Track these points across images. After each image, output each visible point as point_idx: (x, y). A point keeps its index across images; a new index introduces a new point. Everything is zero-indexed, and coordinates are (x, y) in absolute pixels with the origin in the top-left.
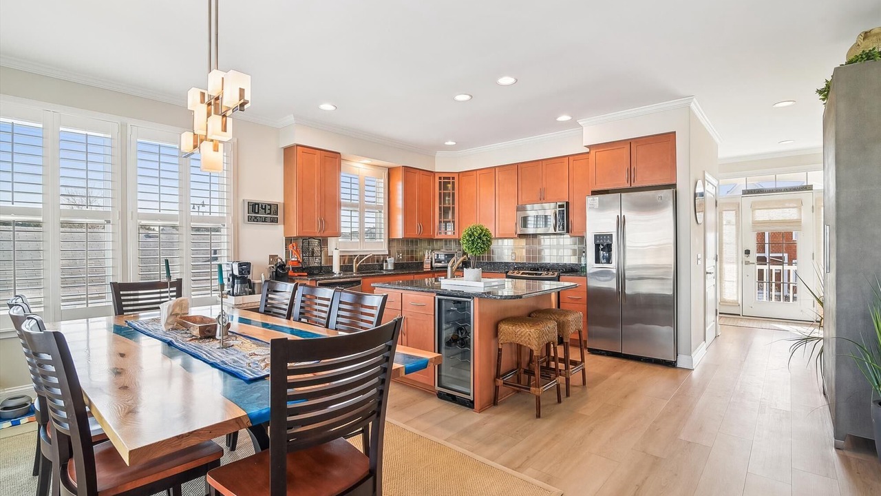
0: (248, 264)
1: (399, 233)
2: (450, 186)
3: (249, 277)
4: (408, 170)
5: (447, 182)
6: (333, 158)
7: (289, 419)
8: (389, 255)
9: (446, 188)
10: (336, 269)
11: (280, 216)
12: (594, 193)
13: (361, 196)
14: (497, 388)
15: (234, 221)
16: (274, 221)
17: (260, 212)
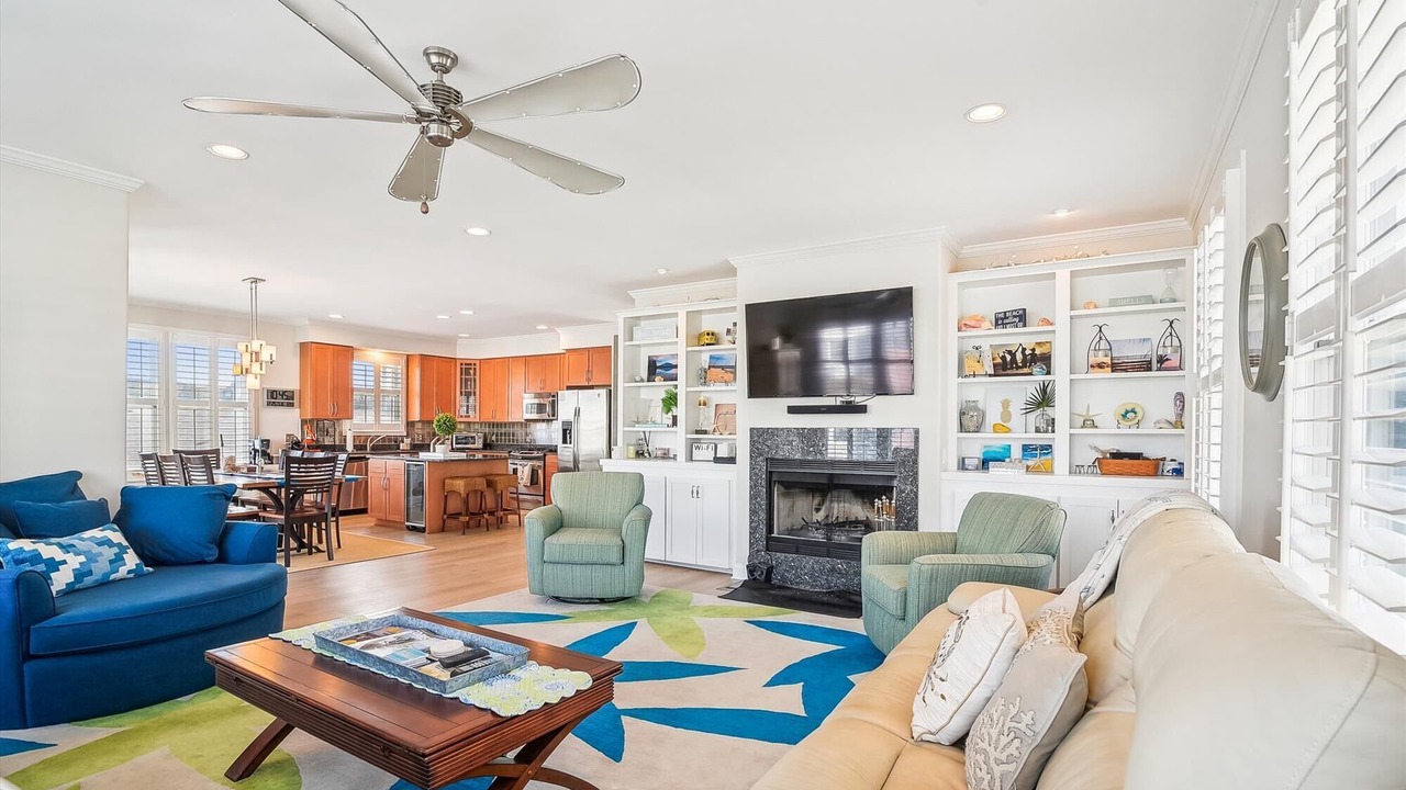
0: (268, 441)
1: (416, 416)
2: (472, 371)
3: (269, 451)
4: (423, 357)
5: (468, 368)
6: (347, 352)
7: (306, 525)
8: (407, 436)
9: (468, 373)
10: (350, 448)
11: (296, 401)
12: (569, 388)
13: (377, 382)
14: (444, 521)
15: (254, 406)
16: (292, 405)
17: (279, 398)
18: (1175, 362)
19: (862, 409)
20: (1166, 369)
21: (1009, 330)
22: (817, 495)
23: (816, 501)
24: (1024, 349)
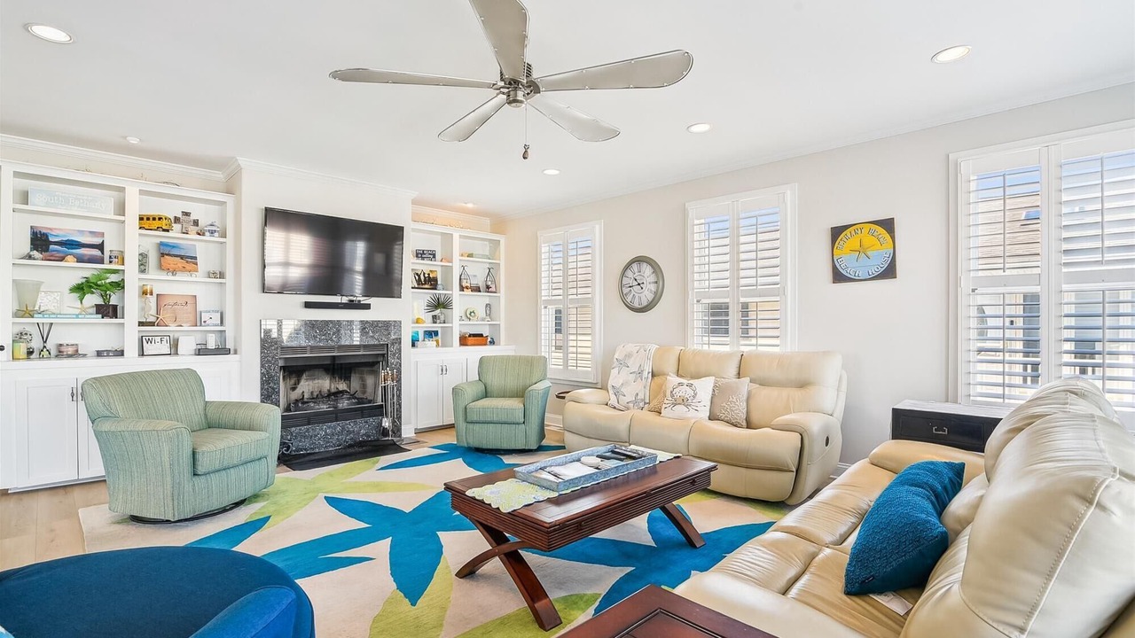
18: (493, 289)
19: (367, 307)
20: (491, 292)
21: (426, 262)
22: (294, 375)
23: (293, 381)
24: (424, 274)
